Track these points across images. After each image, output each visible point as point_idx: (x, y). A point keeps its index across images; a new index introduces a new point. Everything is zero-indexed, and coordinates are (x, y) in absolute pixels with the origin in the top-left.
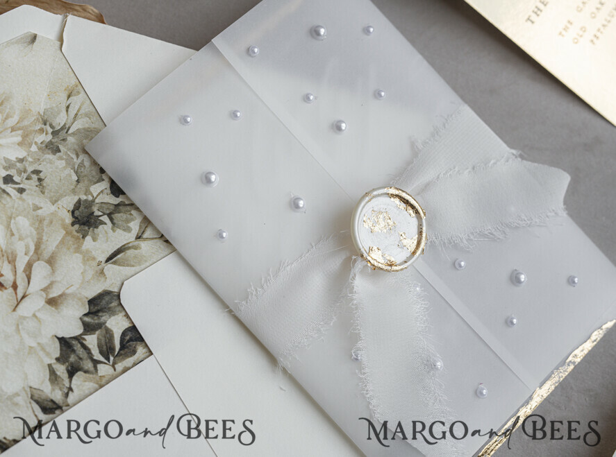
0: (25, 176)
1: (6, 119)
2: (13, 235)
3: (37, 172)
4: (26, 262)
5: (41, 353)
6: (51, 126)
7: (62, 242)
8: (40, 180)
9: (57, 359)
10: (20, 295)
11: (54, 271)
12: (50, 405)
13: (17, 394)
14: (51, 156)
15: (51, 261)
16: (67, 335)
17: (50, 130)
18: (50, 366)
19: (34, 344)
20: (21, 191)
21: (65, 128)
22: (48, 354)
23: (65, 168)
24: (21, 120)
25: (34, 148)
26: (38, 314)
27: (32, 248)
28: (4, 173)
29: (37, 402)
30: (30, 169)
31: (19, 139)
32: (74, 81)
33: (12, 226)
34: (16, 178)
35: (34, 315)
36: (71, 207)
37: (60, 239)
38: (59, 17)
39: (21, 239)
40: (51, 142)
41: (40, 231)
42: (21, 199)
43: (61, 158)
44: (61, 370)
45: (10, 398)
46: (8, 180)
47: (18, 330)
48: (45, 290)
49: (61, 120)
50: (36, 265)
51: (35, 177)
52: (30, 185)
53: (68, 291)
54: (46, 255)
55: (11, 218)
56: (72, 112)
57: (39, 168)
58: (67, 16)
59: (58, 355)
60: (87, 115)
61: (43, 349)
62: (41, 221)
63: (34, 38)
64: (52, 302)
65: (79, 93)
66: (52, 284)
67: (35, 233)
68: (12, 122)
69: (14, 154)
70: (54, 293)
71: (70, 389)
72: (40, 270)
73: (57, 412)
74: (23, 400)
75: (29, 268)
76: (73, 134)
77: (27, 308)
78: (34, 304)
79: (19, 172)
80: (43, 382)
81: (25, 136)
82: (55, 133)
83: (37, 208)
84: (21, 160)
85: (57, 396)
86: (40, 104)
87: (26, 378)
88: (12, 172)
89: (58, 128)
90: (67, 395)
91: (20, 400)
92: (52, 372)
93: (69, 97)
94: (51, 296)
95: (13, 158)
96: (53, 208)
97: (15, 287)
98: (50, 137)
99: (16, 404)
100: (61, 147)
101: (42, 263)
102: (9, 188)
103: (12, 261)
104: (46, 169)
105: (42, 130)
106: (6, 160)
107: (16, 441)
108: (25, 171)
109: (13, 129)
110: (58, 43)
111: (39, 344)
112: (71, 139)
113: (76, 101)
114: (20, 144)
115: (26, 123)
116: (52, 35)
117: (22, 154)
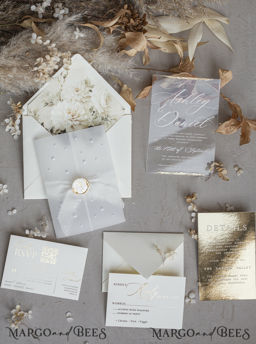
0: (96, 115)
1: (106, 108)
2: (83, 116)
3: (97, 117)
4: (78, 119)
5: (61, 127)
6: (107, 117)
7: (84, 125)
8: (96, 118)
9: (61, 130)
10: (72, 120)
11: (78, 125)
12: (52, 131)
13: (53, 124)
14: (101, 119)
15: (80, 124)
16: (66, 131)
17: (106, 117)
18: (60, 129)
19: (63, 125)
20: (92, 115)
21: (107, 120)
22: (62, 128)
23: (99, 122)
24: (107, 111)
25: (102, 115)
26: (69, 124)
27: (82, 120)
28: (95, 111)
29: (52, 129)
30: (97, 116)
31: (103, 112)
32: (117, 119)
33: (85, 115)
34: (95, 113)
35: (68, 124)
36: (92, 125)
37: (85, 125)
38: (130, 113)
39: (83, 117)
40: (104, 118)
41: (85, 121)
42: (91, 115)
43: (101, 121)
44: (59, 131)
45: (51, 123)
46: (94, 112)
47: (65, 121)
48: (74, 125)
49: (109, 119)
50: (78, 121)
51: (96, 117)
52: (94, 117)
53: (75, 129)
54: (81, 123)
55: (86, 114)
56: (111, 121)
57: (98, 117)
58: (130, 115)
59: (62, 130)
60: (111, 124)
61: (62, 127)
62: (88, 120)
63: (124, 109)
64: (72, 126)
65: (115, 121)
66: (76, 125)
67: (85, 120)
68: (106, 110)
69: (99, 112)
70: (74, 126)
71: (56, 134)
72: (78, 123)
73: (51, 133)
74: (52, 126)
75: (78, 120)
76: (107, 122)
77: (70, 122)
78: (71, 123)
79: (96, 114)
80: (56, 129)
81: (103, 113)
82: (106, 118)
83: (90, 119)
84: (98, 113)
85: (54, 132)
86: (110, 114)
87: (56, 125)
88: (96, 112)
89: (107, 119)
90: (55, 134)
91: (52, 125)
92: (58, 130)
93: (114, 119)
94: (73, 126)
95: (98, 112)
96: (91, 122)
97: (73, 119)
98: (105, 118)
99: (51, 125)
100: (103, 120)
101: (79, 123)
102: (92, 113)
103: (78, 117)
104: (98, 118)
105: (106, 116)
106: (98, 110)
107: (44, 127)
108: (97, 115)
109: (104, 110)
110: (124, 114)
111: (63, 126)
112: (105, 122)
113: (114, 121)
114: (102, 112)
115: (106, 112)
116: (126, 113)
117: (100, 113)
